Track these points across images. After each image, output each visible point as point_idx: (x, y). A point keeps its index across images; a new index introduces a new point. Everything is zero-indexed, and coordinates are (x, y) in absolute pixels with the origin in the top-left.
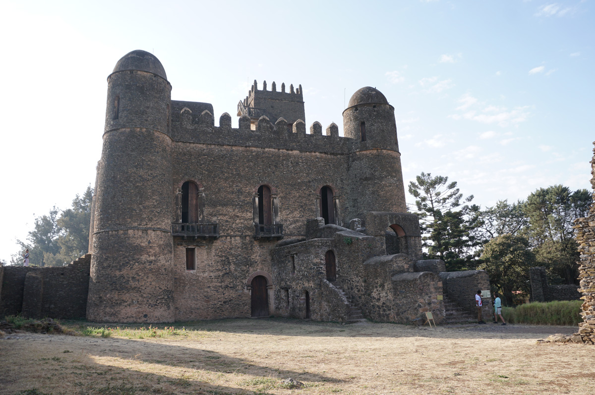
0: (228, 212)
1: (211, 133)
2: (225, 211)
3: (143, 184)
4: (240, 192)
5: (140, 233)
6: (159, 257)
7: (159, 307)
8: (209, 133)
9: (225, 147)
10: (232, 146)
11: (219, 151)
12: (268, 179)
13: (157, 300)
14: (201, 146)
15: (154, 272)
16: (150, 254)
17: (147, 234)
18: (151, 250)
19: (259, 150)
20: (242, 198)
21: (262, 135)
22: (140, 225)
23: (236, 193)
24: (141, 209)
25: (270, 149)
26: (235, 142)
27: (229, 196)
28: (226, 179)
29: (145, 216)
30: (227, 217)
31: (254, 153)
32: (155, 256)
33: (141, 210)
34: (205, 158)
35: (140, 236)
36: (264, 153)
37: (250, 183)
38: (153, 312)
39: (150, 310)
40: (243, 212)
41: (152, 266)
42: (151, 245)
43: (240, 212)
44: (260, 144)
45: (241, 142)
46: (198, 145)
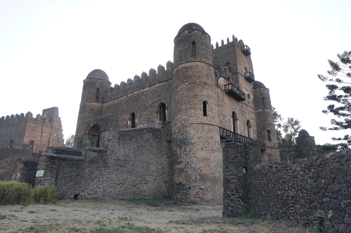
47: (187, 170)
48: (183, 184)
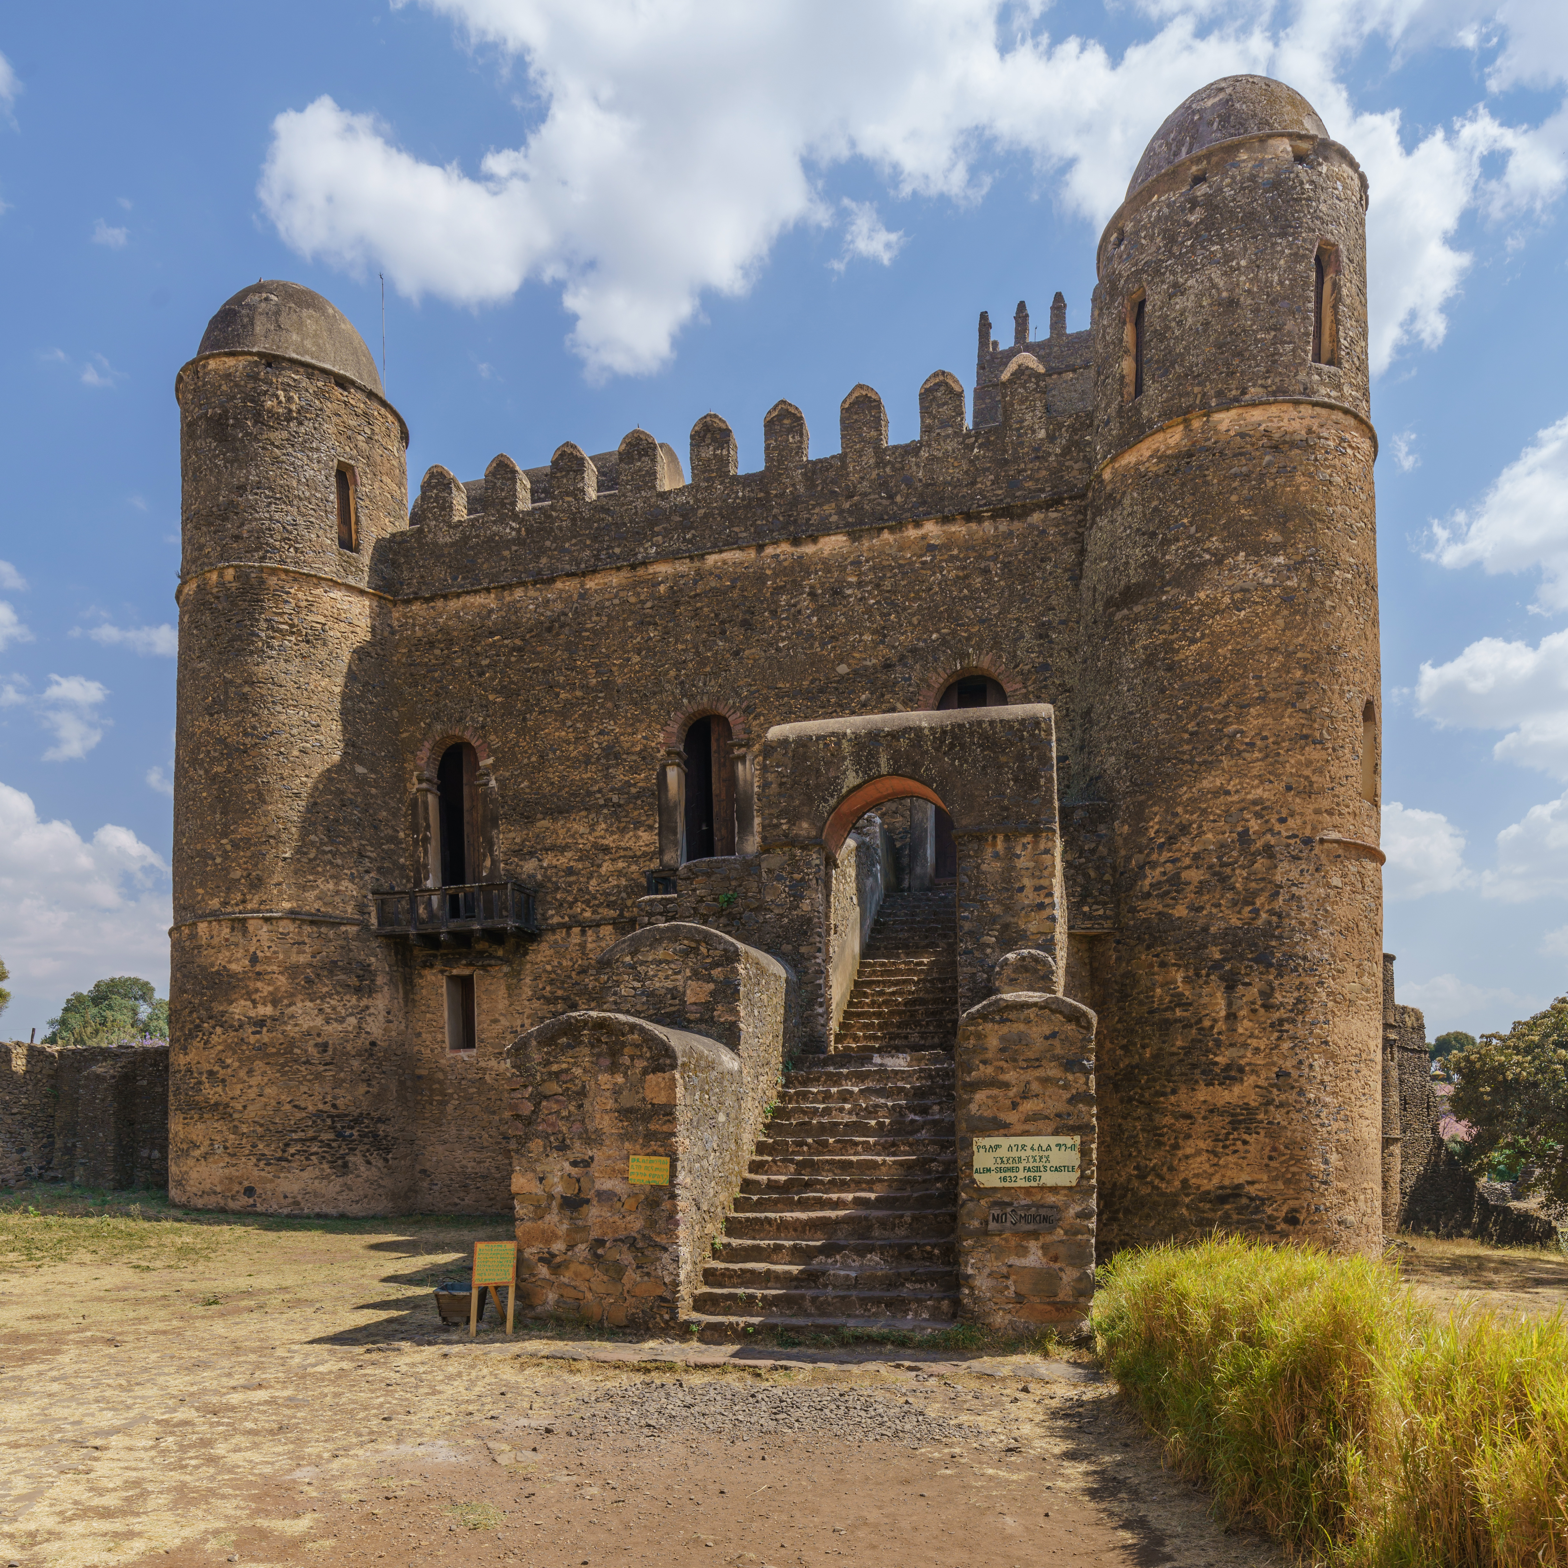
0: (573, 836)
1: (513, 541)
2: (561, 832)
3: (230, 765)
4: (612, 753)
5: (226, 931)
6: (290, 1005)
7: (293, 1165)
8: (507, 543)
9: (559, 585)
10: (584, 574)
11: (538, 606)
12: (713, 687)
13: (287, 1145)
14: (479, 600)
15: (273, 1054)
16: (256, 996)
17: (245, 931)
18: (259, 984)
19: (683, 567)
20: (620, 775)
21: (697, 500)
22: (225, 904)
23: (598, 759)
24: (226, 852)
25: (725, 555)
26: (597, 558)
27: (576, 776)
28: (563, 714)
29: (237, 874)
30: (569, 854)
31: (662, 588)
32: (275, 1003)
33: (225, 855)
34: (493, 645)
35: (227, 940)
36: (700, 575)
37: (646, 711)
38: (271, 1181)
39: (263, 1174)
40: (623, 831)
41: (266, 1037)
42: (258, 968)
43: (612, 833)
44: (690, 541)
45: (617, 550)
46: (470, 599)
47: (1279, 1117)
48: (1252, 1199)
